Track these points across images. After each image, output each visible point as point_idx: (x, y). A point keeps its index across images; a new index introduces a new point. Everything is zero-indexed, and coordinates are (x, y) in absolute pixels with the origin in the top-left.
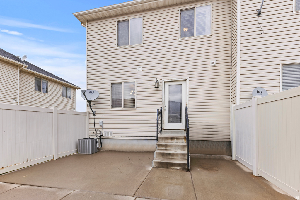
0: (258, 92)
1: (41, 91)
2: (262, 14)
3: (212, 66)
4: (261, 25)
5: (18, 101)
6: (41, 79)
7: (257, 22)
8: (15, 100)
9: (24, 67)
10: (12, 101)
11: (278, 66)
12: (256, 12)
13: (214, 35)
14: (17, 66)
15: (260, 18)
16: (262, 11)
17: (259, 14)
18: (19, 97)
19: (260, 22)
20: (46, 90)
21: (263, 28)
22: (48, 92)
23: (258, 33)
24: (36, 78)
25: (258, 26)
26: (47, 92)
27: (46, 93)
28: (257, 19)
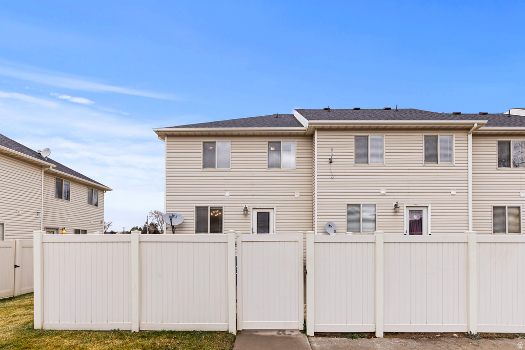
0: (329, 226)
1: (62, 198)
2: (333, 163)
3: (296, 198)
4: (332, 171)
5: (41, 215)
6: (62, 180)
7: (329, 168)
8: (38, 214)
9: (51, 167)
10: (35, 216)
11: (344, 205)
12: (328, 160)
13: (298, 170)
14: (41, 166)
15: (331, 165)
16: (333, 160)
17: (331, 162)
18: (42, 210)
19: (331, 168)
20: (67, 196)
21: (334, 174)
22: (71, 199)
23: (330, 177)
24: (56, 179)
25: (329, 171)
26: (68, 198)
27: (67, 200)
28: (329, 165)
